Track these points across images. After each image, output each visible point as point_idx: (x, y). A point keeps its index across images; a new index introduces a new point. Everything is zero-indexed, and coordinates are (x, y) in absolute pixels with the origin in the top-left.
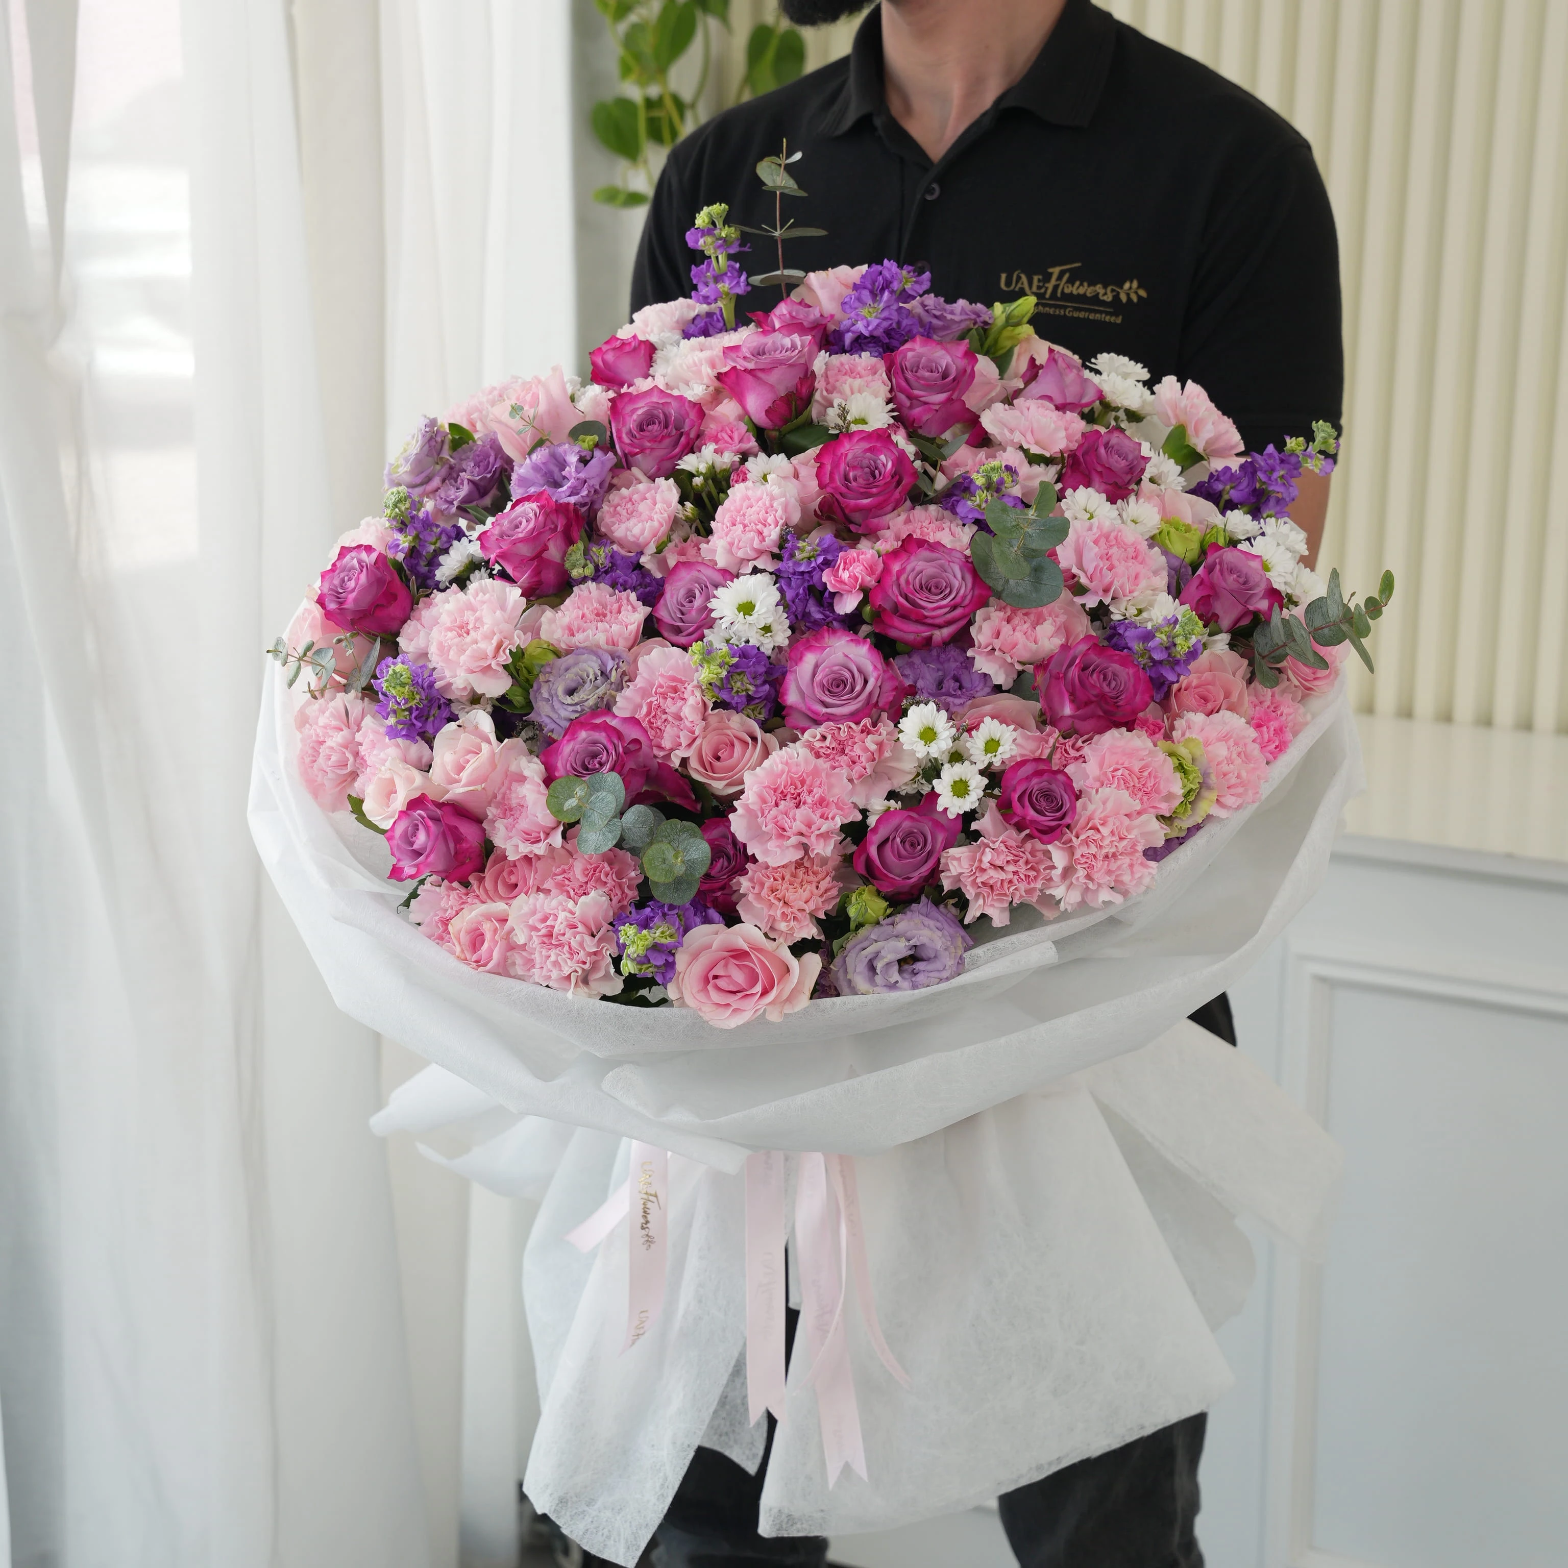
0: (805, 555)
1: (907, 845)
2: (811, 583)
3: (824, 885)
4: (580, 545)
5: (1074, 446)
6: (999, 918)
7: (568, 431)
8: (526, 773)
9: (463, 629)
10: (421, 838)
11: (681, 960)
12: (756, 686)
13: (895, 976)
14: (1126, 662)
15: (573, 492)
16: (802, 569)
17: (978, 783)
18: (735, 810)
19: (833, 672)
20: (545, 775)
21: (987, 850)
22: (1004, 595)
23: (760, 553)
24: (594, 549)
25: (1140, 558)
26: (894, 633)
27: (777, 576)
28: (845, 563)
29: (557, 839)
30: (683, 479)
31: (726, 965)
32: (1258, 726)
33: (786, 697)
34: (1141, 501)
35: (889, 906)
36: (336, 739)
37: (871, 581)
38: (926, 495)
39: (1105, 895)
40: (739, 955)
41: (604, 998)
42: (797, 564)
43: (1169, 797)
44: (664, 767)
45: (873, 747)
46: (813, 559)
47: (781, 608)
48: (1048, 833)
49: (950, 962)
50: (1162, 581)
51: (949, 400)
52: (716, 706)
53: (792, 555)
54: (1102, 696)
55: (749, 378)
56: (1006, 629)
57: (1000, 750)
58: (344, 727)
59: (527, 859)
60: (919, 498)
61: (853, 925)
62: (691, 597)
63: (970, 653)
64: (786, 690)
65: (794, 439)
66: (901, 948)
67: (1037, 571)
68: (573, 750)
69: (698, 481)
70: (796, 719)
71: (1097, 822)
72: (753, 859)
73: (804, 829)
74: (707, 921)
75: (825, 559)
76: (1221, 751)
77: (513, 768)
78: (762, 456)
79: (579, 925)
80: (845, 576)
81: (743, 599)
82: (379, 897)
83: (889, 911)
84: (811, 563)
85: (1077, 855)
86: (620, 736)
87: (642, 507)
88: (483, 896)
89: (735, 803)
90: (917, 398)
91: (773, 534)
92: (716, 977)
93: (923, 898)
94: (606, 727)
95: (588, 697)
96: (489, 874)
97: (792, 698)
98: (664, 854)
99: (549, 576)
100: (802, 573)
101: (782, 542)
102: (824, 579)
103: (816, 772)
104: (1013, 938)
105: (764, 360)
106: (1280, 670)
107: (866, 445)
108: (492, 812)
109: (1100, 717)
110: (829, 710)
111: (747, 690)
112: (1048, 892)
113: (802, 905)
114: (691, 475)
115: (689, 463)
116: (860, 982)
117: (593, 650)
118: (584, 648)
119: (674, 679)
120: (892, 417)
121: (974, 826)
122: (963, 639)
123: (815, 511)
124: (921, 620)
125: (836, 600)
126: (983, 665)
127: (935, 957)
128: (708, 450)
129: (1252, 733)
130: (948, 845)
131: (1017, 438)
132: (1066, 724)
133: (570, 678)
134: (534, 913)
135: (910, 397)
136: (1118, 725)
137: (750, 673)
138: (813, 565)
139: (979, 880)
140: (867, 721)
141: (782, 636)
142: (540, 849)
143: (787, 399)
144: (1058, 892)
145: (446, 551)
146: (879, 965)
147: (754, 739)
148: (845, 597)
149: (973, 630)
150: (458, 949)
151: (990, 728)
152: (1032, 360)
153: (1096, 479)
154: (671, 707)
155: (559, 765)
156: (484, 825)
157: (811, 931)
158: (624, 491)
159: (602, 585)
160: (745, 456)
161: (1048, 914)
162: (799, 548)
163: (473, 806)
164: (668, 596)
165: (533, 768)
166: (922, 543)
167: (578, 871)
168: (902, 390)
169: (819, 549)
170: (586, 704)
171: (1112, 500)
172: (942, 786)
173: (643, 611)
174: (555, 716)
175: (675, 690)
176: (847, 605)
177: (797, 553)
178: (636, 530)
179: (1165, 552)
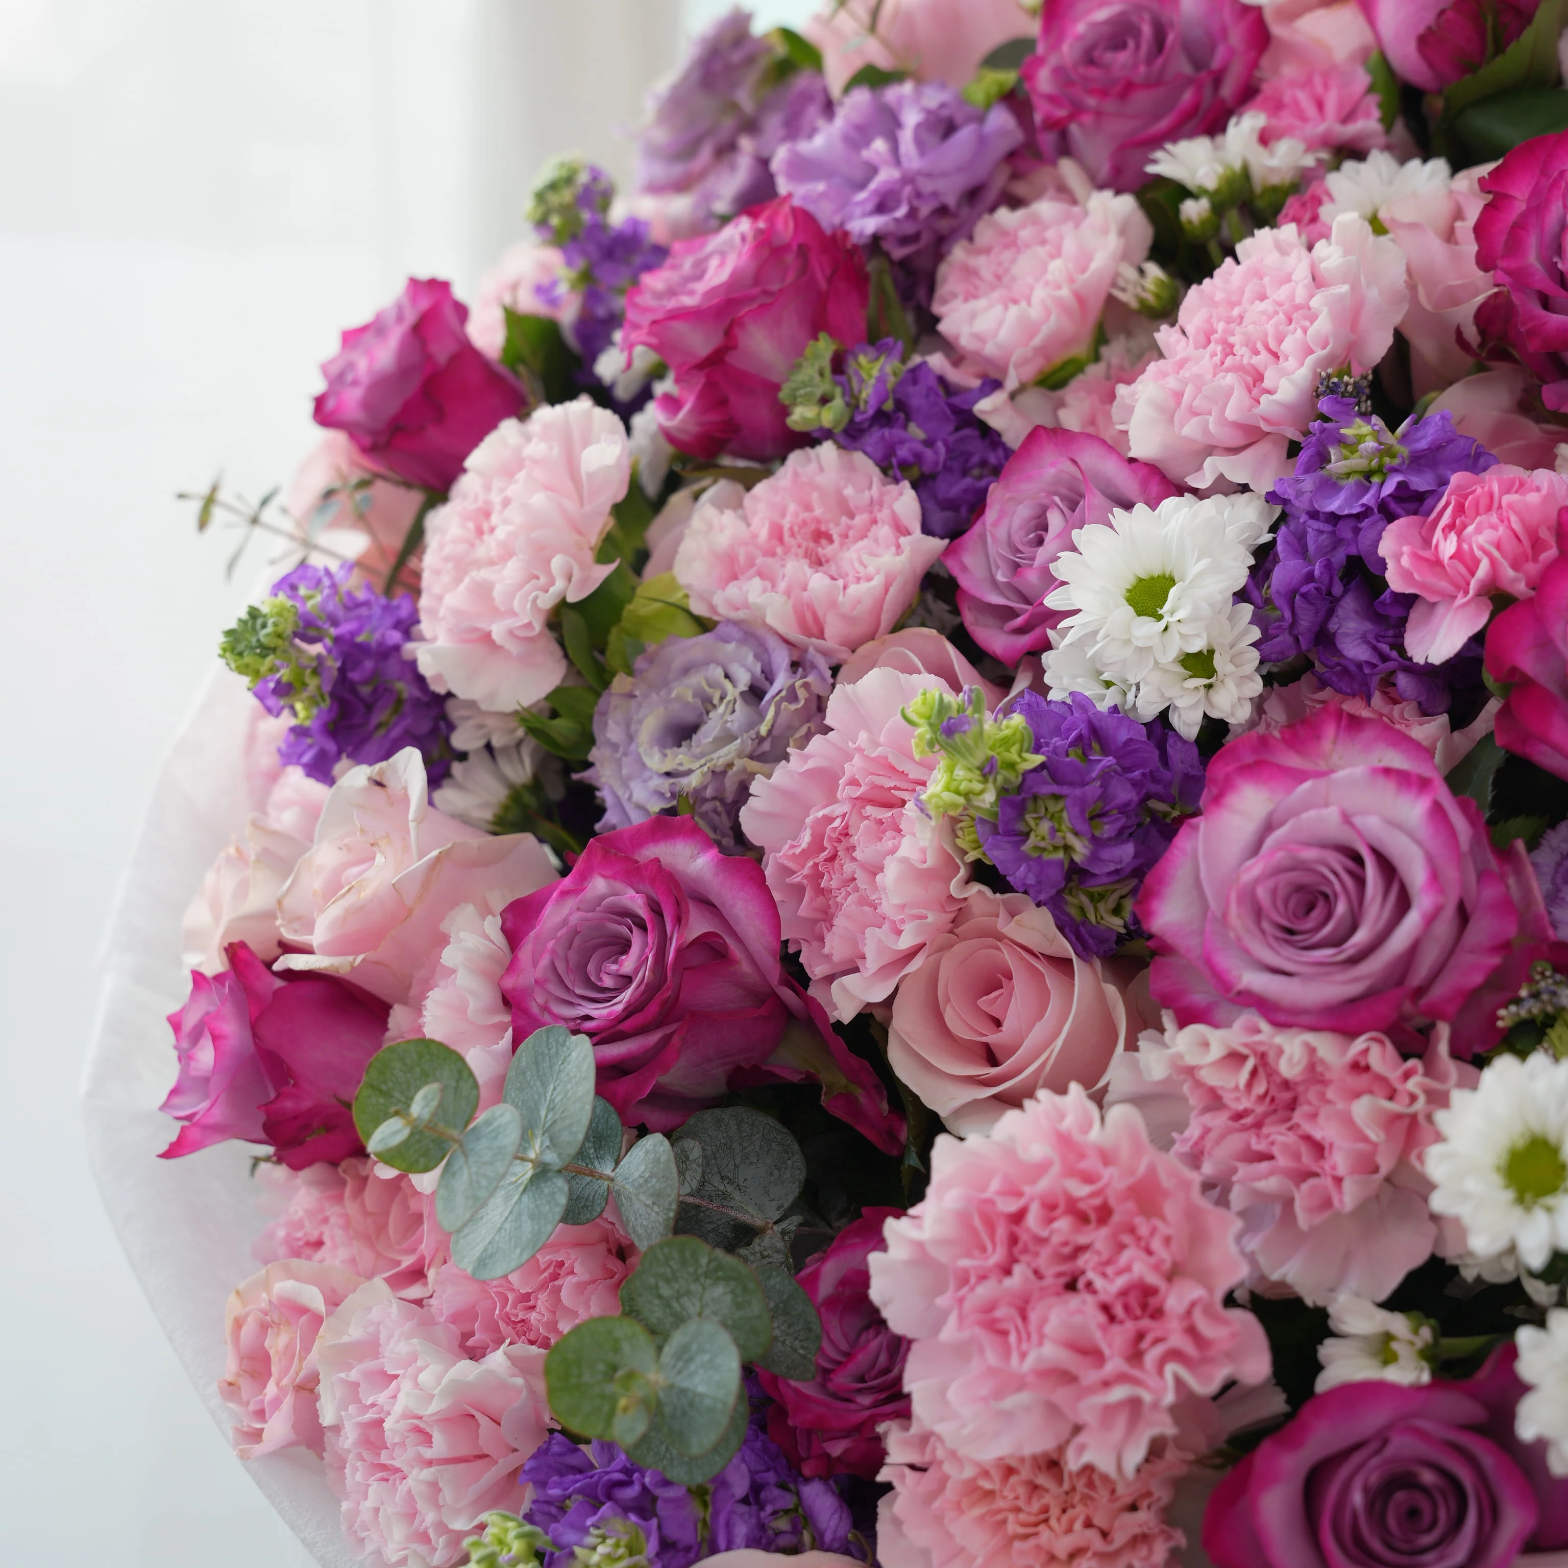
0: (1356, 462)
1: (1390, 1519)
2: (1353, 551)
9: (484, 523)
12: (1094, 840)
15: (878, 207)
16: (1334, 505)
19: (1299, 866)
23: (1251, 435)
24: (862, 359)
27: (1284, 512)
28: (1460, 509)
30: (1160, 201)
33: (1155, 904)
37: (1518, 581)
42: (1330, 486)
46: (1376, 479)
47: (1247, 609)
52: (977, 874)
53: (1323, 459)
62: (1038, 530)
64: (1161, 881)
68: (565, 922)
69: (1195, 209)
75: (1401, 486)
78: (1384, 159)
80: (1448, 547)
81: (1151, 566)
84: (1367, 490)
86: (680, 913)
91: (1288, 386)
97: (1173, 910)
100: (1334, 518)
101: (1310, 413)
102: (1385, 549)
108: (398, 1018)
110: (1262, 982)
111: (1067, 848)
117: (759, 636)
118: (736, 623)
123: (1453, 328)
125: (1415, 615)
128: (1245, 131)
133: (688, 697)
137: (1082, 803)
138: (1367, 499)
141: (1235, 692)
148: (1440, 610)
159: (859, 458)
162: (1341, 441)
164: (991, 515)
169: (1404, 451)
170: (684, 781)
173: (920, 552)
176: (1440, 637)
177: (1333, 452)
178: (984, 324)
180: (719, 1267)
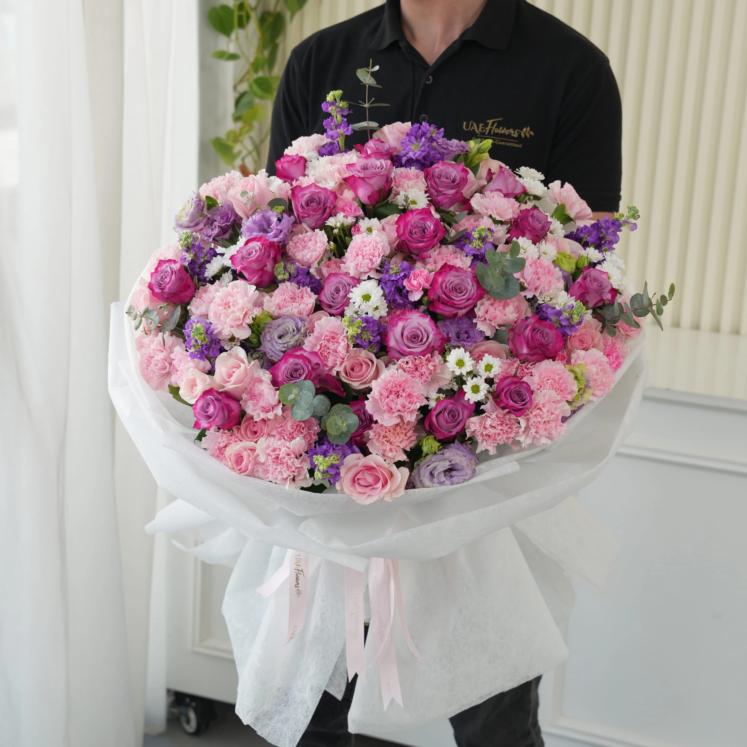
0: (394, 271)
1: (450, 417)
2: (397, 286)
3: (409, 434)
4: (282, 264)
5: (516, 216)
6: (492, 451)
7: (267, 203)
8: (263, 378)
9: (227, 305)
10: (211, 409)
11: (343, 471)
12: (374, 337)
13: (443, 479)
14: (551, 327)
15: (276, 236)
16: (393, 278)
17: (484, 387)
18: (368, 399)
19: (412, 332)
20: (272, 379)
21: (489, 419)
22: (491, 293)
23: (371, 269)
24: (288, 266)
25: (551, 274)
26: (439, 311)
27: (380, 281)
28: (414, 276)
29: (279, 411)
30: (329, 230)
31: (363, 474)
32: (608, 355)
33: (389, 343)
34: (548, 243)
35: (442, 445)
36: (160, 356)
37: (427, 286)
38: (447, 240)
39: (544, 441)
40: (369, 468)
41: (302, 489)
42: (390, 276)
43: (572, 392)
44: (329, 375)
45: (432, 368)
46: (398, 274)
47: (383, 298)
48: (519, 412)
49: (469, 472)
50: (561, 284)
51: (457, 193)
52: (354, 346)
53: (388, 271)
54: (542, 345)
55: (361, 181)
56: (491, 309)
57: (493, 370)
58: (164, 350)
59: (263, 420)
60: (444, 242)
61: (424, 454)
62: (337, 291)
63: (474, 321)
64: (389, 339)
65: (382, 210)
66: (446, 465)
67: (507, 281)
68: (286, 367)
69: (336, 231)
70: (394, 353)
71: (541, 406)
72: (376, 422)
73: (401, 408)
74: (353, 452)
75: (405, 274)
76: (594, 369)
77: (256, 375)
78: (366, 219)
79: (292, 454)
80: (415, 283)
81: (365, 293)
82: (186, 436)
83: (440, 447)
84: (397, 276)
85: (531, 422)
86: (309, 361)
87: (310, 244)
88: (240, 437)
89: (368, 396)
90: (441, 192)
91: (378, 261)
92: (358, 479)
93: (456, 441)
94: (302, 357)
95: (290, 340)
96: (243, 426)
97: (392, 343)
98: (336, 421)
99: (266, 278)
100: (393, 281)
101: (382, 265)
102: (404, 284)
103: (406, 381)
104: (499, 460)
105: (368, 172)
106: (615, 327)
107: (420, 217)
108: (244, 396)
109: (541, 354)
110: (411, 350)
111: (369, 339)
112: (517, 439)
113: (399, 444)
114: (332, 229)
115: (331, 222)
116: (426, 481)
117: (291, 317)
118: (286, 315)
119: (332, 332)
120: (428, 200)
121: (482, 407)
122: (471, 314)
123: (395, 248)
124: (453, 306)
125: (409, 294)
126: (481, 327)
127: (462, 469)
128: (340, 216)
129: (606, 359)
130: (470, 416)
131: (490, 212)
132: (522, 358)
133: (280, 330)
134: (268, 447)
135: (437, 191)
136: (548, 358)
137: (371, 331)
138: (398, 277)
139: (484, 433)
140: (429, 355)
141: (383, 311)
142: (270, 416)
143: (379, 192)
144: (522, 439)
145: (209, 262)
146: (436, 473)
147: (372, 362)
148: (414, 293)
149: (476, 310)
150: (230, 464)
151: (487, 359)
152: (490, 170)
153: (527, 233)
154: (332, 346)
155: (280, 375)
156: (241, 403)
157: (403, 458)
158: (300, 236)
159: (293, 283)
160: (357, 218)
161: (515, 448)
162: (391, 268)
163: (236, 394)
164: (326, 289)
165: (266, 376)
166: (452, 268)
167: (289, 427)
168: (433, 187)
169: (401, 269)
170: (289, 343)
171: (534, 243)
172: (467, 388)
173: (314, 297)
174: (273, 349)
175: (333, 338)
176: (416, 297)
177: (390, 271)
178: (308, 256)
179: (561, 269)
180: (344, 407)
